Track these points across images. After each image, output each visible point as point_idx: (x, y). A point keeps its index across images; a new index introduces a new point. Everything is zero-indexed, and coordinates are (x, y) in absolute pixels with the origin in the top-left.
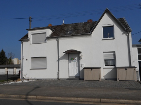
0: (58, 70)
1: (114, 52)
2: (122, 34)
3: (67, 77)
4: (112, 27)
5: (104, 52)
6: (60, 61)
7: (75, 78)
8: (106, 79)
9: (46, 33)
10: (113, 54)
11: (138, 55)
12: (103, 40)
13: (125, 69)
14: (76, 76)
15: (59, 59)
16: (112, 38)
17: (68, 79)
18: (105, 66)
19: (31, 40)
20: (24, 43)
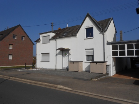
0: (56, 63)
1: (93, 49)
2: (99, 34)
3: (61, 68)
4: (92, 28)
5: (86, 49)
6: (57, 56)
7: (66, 69)
8: (86, 71)
9: (49, 36)
10: (92, 50)
11: (112, 51)
12: (85, 39)
13: (96, 63)
14: (66, 68)
15: (56, 55)
16: (92, 37)
17: (61, 70)
18: (87, 60)
19: (41, 41)
20: (38, 43)
